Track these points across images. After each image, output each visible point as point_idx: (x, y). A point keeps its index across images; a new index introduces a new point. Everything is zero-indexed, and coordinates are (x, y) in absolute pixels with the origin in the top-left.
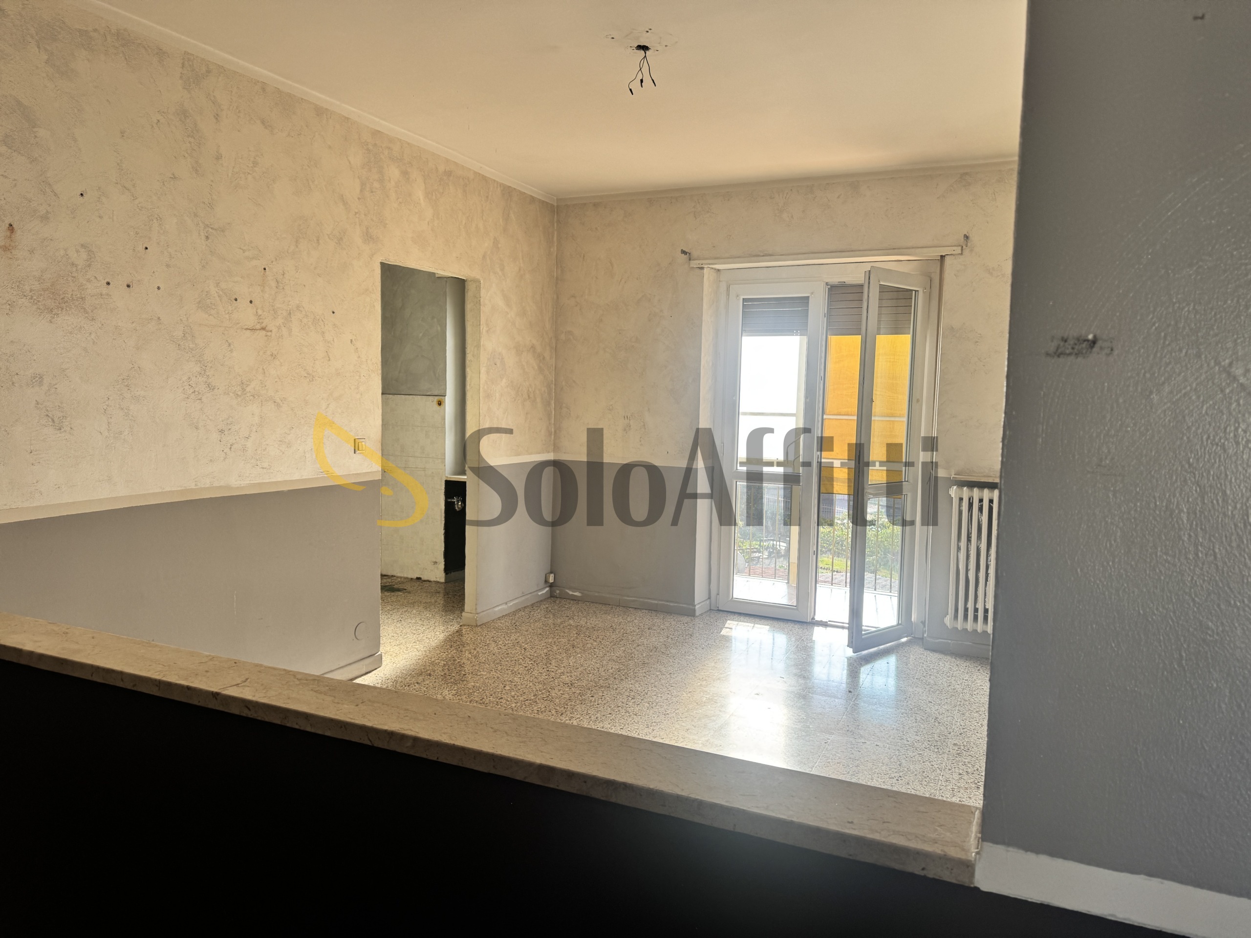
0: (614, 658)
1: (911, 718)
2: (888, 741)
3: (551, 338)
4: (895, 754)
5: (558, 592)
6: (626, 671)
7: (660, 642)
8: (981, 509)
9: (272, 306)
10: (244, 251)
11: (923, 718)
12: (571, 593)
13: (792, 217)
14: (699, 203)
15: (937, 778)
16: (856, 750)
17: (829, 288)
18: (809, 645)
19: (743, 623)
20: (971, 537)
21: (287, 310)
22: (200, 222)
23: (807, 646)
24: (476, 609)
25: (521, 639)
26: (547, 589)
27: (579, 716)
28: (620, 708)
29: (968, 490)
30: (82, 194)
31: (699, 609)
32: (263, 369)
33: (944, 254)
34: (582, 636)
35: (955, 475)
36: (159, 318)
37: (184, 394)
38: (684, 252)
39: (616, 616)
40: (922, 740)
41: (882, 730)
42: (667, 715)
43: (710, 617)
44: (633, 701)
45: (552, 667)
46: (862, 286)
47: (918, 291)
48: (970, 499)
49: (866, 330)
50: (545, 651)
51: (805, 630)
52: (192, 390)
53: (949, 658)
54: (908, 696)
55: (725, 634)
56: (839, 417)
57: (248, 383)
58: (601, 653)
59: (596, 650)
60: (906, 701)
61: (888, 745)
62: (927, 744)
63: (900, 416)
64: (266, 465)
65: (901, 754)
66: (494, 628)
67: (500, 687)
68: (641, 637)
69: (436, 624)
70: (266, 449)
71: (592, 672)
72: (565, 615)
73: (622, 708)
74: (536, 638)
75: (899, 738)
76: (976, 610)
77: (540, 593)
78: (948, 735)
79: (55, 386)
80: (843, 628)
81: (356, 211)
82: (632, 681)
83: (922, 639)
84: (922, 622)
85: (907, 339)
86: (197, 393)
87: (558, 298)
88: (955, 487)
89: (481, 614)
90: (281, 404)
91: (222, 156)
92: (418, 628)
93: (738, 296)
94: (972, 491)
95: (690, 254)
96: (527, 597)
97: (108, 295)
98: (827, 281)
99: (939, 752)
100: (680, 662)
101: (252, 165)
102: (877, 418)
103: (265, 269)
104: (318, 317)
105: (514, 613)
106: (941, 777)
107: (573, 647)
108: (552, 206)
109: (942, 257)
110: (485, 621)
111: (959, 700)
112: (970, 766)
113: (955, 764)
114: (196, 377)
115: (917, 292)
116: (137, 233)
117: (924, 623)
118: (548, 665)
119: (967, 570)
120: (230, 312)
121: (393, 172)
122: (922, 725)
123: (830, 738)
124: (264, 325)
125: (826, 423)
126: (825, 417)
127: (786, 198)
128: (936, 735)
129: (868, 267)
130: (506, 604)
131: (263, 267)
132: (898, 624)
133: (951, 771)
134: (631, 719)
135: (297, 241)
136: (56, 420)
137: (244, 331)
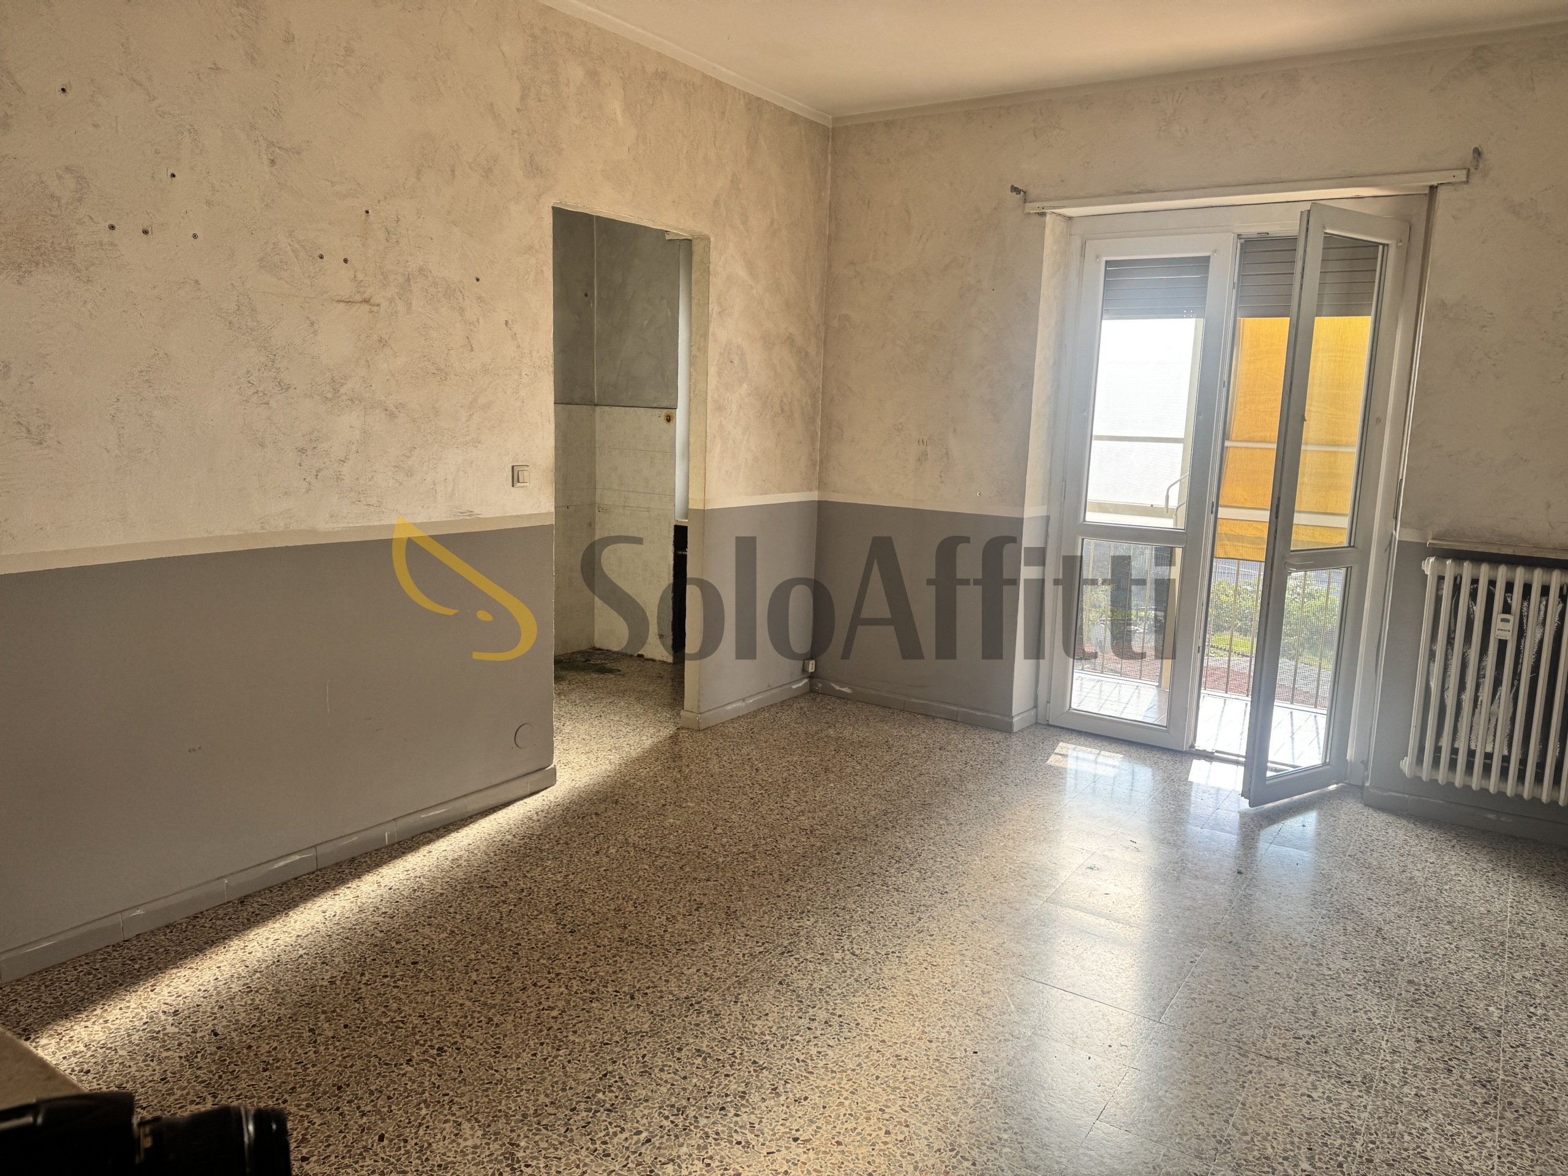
0: (882, 792)
1: (1338, 927)
2: (1295, 966)
3: (819, 325)
4: (1306, 991)
5: (820, 685)
6: (894, 815)
7: (953, 771)
8: (1473, 595)
9: (380, 267)
10: (333, 184)
11: (1356, 927)
12: (838, 688)
13: (1187, 131)
14: (1042, 114)
15: (1377, 1045)
16: (1242, 979)
17: (1242, 244)
18: (1182, 788)
19: (1082, 748)
20: (1454, 638)
21: (403, 275)
22: (260, 139)
23: (1178, 790)
24: (699, 707)
25: (755, 754)
26: (806, 681)
27: (811, 886)
28: (876, 876)
29: (1453, 564)
30: (63, 90)
31: (1017, 722)
32: (368, 362)
33: (1435, 183)
34: (842, 754)
35: (1433, 539)
36: (197, 282)
37: (241, 395)
38: (1015, 189)
39: (896, 726)
40: (1354, 969)
41: (1287, 945)
42: (945, 895)
43: (1034, 735)
44: (897, 866)
45: (790, 801)
46: (1294, 240)
47: (1388, 245)
48: (1455, 579)
49: (1299, 305)
50: (785, 775)
51: (1178, 764)
52: (253, 390)
53: (1404, 822)
54: (1334, 885)
55: (1052, 764)
56: (1250, 445)
57: (342, 381)
58: (864, 783)
59: (857, 778)
60: (1329, 895)
61: (1295, 974)
62: (1362, 977)
63: (1346, 445)
64: (373, 501)
65: (1316, 993)
66: (722, 735)
67: (708, 829)
68: (926, 761)
69: (646, 724)
70: (373, 477)
71: (845, 812)
72: (825, 720)
73: (878, 876)
74: (776, 754)
75: (1315, 962)
76: (1454, 751)
77: (794, 687)
78: (1399, 962)
79: (31, 380)
80: (1237, 763)
81: (515, 128)
82: (902, 832)
83: (1362, 787)
84: (1363, 762)
85: (1363, 324)
86: (261, 394)
87: (830, 266)
88: (1432, 559)
89: (706, 714)
90: (397, 413)
91: (294, 38)
92: (620, 728)
93: (1097, 257)
94: (1461, 566)
95: (1025, 192)
96: (775, 691)
97: (112, 244)
98: (1240, 231)
99: (1383, 995)
100: (979, 805)
101: (344, 53)
102: (1309, 448)
103: (367, 212)
104: (453, 286)
105: (754, 714)
106: (1384, 1043)
107: (826, 770)
108: (825, 128)
109: (1433, 188)
110: (712, 723)
111: (1419, 898)
112: (1435, 1025)
113: (1410, 1020)
114: (259, 370)
115: (1386, 248)
116: (157, 152)
117: (1365, 764)
118: (784, 798)
119: (1443, 689)
120: (313, 275)
121: (574, 72)
122: (1355, 942)
123: (1198, 953)
124: (366, 295)
125: (1230, 455)
126: (1227, 444)
127: (1177, 101)
128: (1377, 961)
129: (1307, 206)
130: (744, 700)
131: (364, 209)
132: (1325, 764)
133: (1403, 1033)
134: (888, 897)
135: (419, 172)
136: (33, 429)
137: (336, 304)
